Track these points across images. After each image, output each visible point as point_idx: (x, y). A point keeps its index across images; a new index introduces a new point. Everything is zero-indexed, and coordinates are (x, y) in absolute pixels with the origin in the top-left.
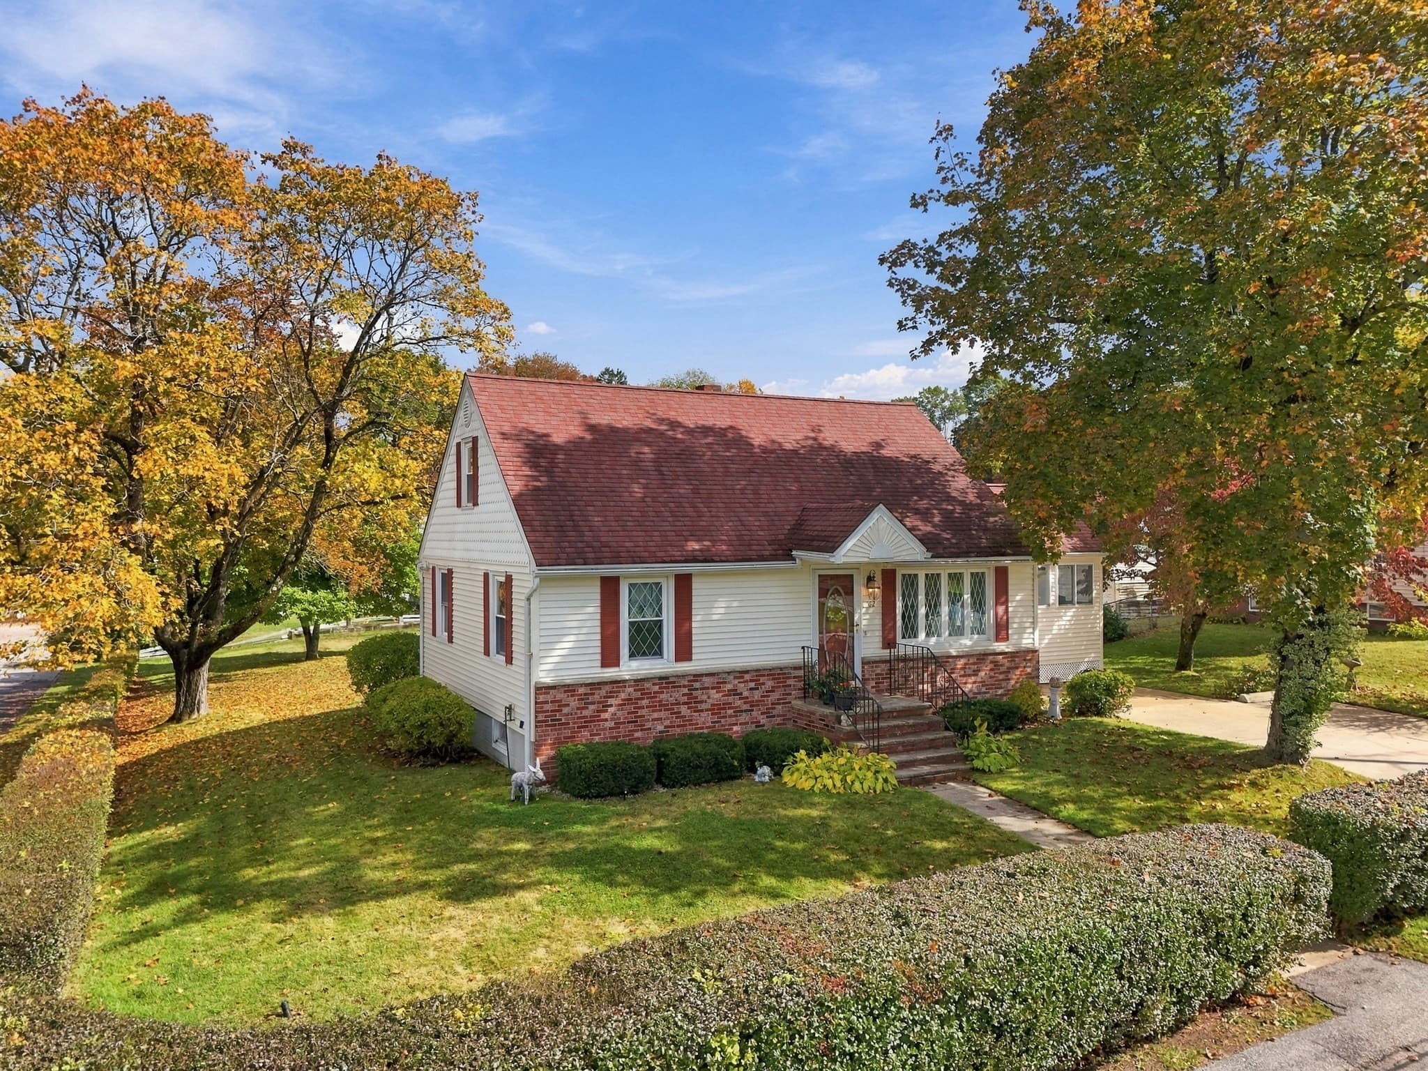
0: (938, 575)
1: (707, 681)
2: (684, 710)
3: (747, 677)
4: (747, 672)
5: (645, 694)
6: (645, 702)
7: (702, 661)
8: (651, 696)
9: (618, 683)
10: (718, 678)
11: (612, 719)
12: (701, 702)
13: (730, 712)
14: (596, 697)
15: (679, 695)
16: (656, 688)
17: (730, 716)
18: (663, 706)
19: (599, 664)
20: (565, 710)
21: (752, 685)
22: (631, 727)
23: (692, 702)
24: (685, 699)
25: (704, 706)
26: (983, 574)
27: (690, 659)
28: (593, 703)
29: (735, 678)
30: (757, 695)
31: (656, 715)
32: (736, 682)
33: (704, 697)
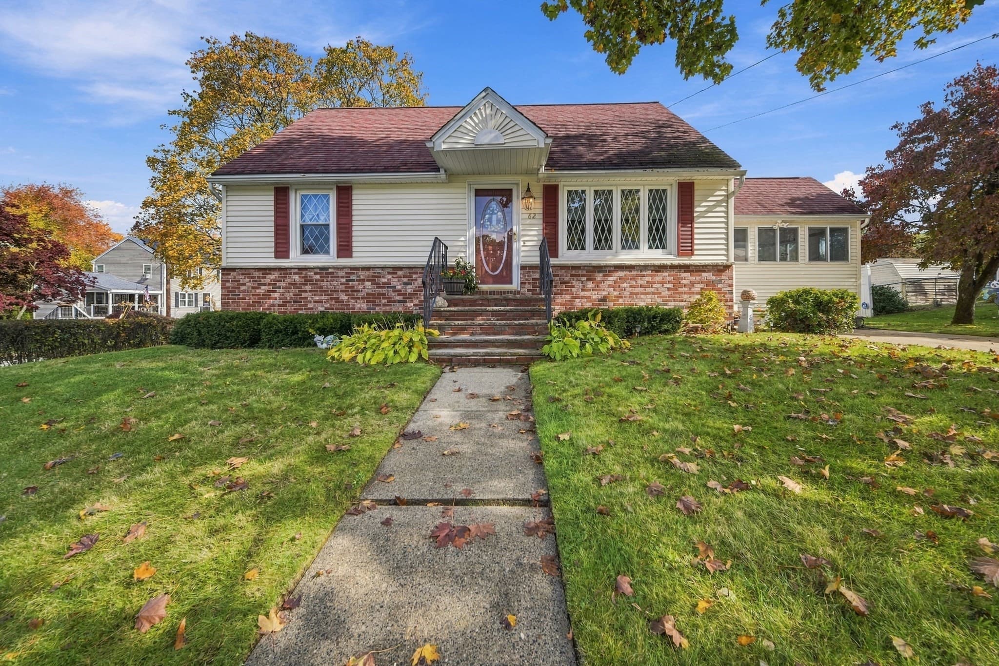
0: (610, 192)
1: (363, 274)
2: (344, 297)
3: (400, 273)
4: (401, 268)
5: (307, 280)
6: (308, 288)
7: (360, 258)
8: (315, 283)
9: (284, 271)
10: (374, 272)
11: (280, 299)
12: (358, 291)
13: (384, 301)
14: (267, 280)
15: (338, 283)
16: (318, 277)
17: (385, 305)
18: (325, 292)
19: (273, 255)
20: (242, 288)
21: (405, 280)
22: (296, 306)
23: (351, 291)
24: (343, 287)
25: (360, 295)
26: (664, 191)
27: (351, 256)
28: (265, 285)
29: (389, 273)
30: (409, 289)
31: (317, 298)
32: (390, 276)
33: (360, 287)
